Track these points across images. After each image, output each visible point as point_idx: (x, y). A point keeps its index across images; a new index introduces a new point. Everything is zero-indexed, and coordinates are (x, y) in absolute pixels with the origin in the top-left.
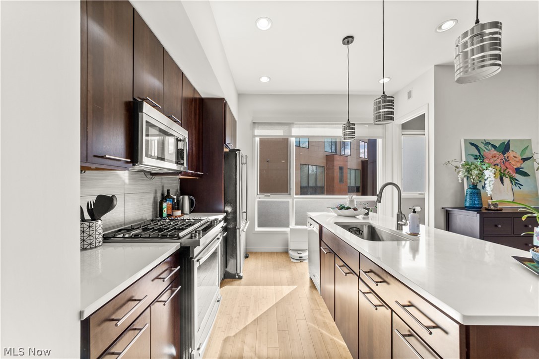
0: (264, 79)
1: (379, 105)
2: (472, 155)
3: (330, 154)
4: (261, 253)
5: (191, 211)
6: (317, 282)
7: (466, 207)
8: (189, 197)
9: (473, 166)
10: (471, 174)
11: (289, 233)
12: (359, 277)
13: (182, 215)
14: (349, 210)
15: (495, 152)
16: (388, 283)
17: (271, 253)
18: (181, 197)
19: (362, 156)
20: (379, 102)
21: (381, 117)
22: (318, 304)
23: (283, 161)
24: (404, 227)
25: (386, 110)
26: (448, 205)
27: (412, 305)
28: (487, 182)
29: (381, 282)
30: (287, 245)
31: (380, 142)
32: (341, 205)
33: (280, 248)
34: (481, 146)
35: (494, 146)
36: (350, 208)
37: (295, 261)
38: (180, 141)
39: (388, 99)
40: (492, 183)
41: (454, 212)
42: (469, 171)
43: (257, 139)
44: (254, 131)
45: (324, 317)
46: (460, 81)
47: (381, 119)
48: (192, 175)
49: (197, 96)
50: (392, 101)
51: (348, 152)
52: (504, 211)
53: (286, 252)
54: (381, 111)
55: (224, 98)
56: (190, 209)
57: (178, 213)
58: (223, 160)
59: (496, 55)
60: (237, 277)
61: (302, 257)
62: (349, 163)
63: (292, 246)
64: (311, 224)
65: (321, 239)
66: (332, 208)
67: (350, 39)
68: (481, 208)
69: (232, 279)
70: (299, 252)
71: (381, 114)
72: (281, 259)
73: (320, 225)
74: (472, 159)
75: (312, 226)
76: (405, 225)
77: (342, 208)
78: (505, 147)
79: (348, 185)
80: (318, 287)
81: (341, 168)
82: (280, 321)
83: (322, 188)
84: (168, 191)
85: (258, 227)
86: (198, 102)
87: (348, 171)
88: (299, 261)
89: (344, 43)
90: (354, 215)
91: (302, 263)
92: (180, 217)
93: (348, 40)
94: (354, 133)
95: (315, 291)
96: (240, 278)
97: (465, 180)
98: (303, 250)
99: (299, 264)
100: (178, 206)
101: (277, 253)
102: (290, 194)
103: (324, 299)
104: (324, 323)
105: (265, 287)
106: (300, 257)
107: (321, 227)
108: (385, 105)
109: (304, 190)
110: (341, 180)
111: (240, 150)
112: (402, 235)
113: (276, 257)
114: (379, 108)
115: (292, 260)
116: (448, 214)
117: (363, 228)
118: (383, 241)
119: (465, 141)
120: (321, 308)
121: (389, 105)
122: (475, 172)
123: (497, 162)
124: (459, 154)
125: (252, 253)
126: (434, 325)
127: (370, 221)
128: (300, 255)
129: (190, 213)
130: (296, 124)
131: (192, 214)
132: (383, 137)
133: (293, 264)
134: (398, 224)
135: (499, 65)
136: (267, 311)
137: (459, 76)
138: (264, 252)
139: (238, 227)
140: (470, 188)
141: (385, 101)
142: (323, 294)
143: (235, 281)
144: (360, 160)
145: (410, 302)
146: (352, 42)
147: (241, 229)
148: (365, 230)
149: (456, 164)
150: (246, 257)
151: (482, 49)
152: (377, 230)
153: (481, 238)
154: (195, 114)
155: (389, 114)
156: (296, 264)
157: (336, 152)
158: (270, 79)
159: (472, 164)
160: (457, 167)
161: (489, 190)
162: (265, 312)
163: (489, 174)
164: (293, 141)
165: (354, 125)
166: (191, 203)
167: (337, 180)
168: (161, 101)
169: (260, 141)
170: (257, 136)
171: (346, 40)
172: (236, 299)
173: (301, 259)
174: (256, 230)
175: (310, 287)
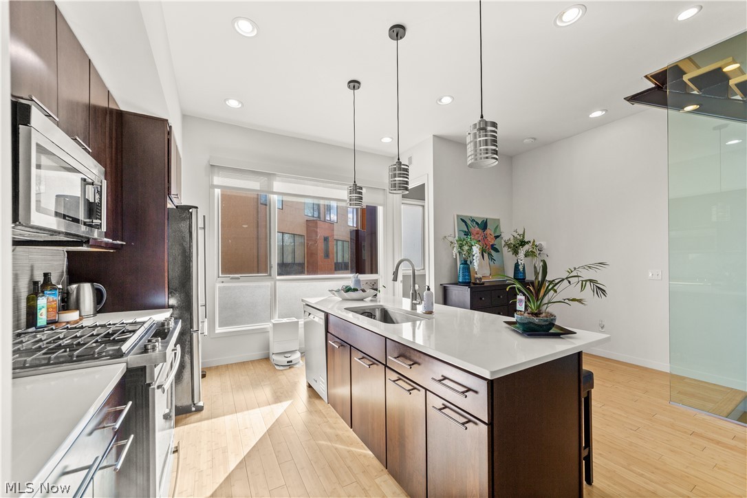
0: (233, 103)
1: (395, 172)
2: (463, 231)
3: (312, 218)
4: (227, 366)
5: (98, 311)
6: (321, 388)
7: (460, 282)
8: (93, 286)
9: (465, 242)
10: (463, 250)
11: (269, 330)
12: (386, 366)
13: (81, 320)
14: (356, 292)
15: (478, 229)
16: (419, 364)
17: (243, 364)
18: (74, 286)
19: (350, 224)
20: (395, 169)
21: (397, 185)
22: (324, 415)
23: (245, 226)
24: (418, 306)
25: (401, 179)
26: (445, 281)
27: (445, 378)
28: (474, 258)
29: (413, 364)
30: (268, 348)
31: (380, 210)
32: (347, 287)
33: (256, 354)
34: (469, 222)
35: (477, 223)
36: (357, 290)
37: (282, 368)
38: (89, 184)
39: (402, 166)
40: (478, 258)
41: (451, 288)
42: (461, 247)
43: (218, 192)
44: (212, 179)
45: (334, 428)
46: (471, 166)
47: (397, 188)
48: (107, 246)
49: (112, 106)
50: (407, 170)
51: (334, 217)
52: (485, 285)
53: (267, 359)
54: (397, 179)
55: (167, 120)
56: (95, 308)
57: (73, 316)
58: (166, 221)
59: (495, 150)
60: (194, 409)
61: (291, 362)
62: (335, 233)
63: (275, 348)
64: (310, 314)
65: (327, 331)
66: (336, 291)
67: (356, 84)
68: (470, 282)
69: (184, 416)
70: (286, 355)
71: (397, 182)
72: (262, 369)
73: (325, 312)
74: (463, 236)
75: (311, 316)
76: (419, 304)
77: (348, 290)
78: (484, 225)
79: (335, 261)
80: (324, 395)
81: (326, 239)
82: (279, 452)
83: (302, 265)
84: (46, 275)
85: (219, 327)
86: (114, 117)
87: (335, 242)
88: (288, 367)
89: (349, 87)
90: (361, 298)
91: (292, 369)
92: (77, 322)
93: (354, 84)
94: (361, 198)
95: (317, 402)
96: (200, 409)
97: (458, 255)
98: (292, 352)
99: (289, 370)
100: (67, 303)
101: (252, 362)
102: (270, 275)
103: (334, 407)
104: (337, 435)
105: (246, 412)
106: (288, 362)
107: (327, 316)
108: (400, 174)
109: (285, 269)
110: (327, 255)
111: (197, 208)
112: (418, 315)
113: (252, 368)
114: (395, 177)
115: (277, 368)
116: (445, 290)
117: (375, 312)
118: (398, 323)
119: (458, 216)
120: (329, 419)
121: (404, 174)
122: (466, 248)
123: (480, 239)
124: (452, 230)
125: (210, 368)
126: (466, 389)
127: (381, 304)
128: (289, 359)
129: (95, 315)
130: (279, 176)
131: (98, 315)
132: (384, 205)
133: (281, 373)
134: (412, 303)
135: (496, 159)
136: (257, 444)
137: (470, 162)
138: (232, 364)
139: (195, 328)
140: (462, 264)
141: (400, 169)
142: (332, 402)
143: (191, 415)
144: (348, 230)
145: (443, 376)
146: (359, 88)
147: (200, 332)
148: (378, 314)
149: (451, 239)
150: (204, 376)
151: (486, 143)
152: (389, 312)
153: (471, 309)
154: (111, 138)
155: (404, 184)
156: (285, 372)
157: (319, 217)
158: (243, 105)
159: (464, 240)
160: (452, 243)
161: (476, 264)
162: (254, 447)
163: (476, 250)
164: (275, 199)
165: (361, 188)
166: (98, 295)
167: (321, 254)
168: (55, 107)
169: (222, 195)
170: (218, 187)
171: (352, 84)
172: (200, 442)
173: (290, 364)
174: (217, 332)
175: (310, 397)
